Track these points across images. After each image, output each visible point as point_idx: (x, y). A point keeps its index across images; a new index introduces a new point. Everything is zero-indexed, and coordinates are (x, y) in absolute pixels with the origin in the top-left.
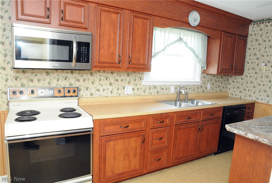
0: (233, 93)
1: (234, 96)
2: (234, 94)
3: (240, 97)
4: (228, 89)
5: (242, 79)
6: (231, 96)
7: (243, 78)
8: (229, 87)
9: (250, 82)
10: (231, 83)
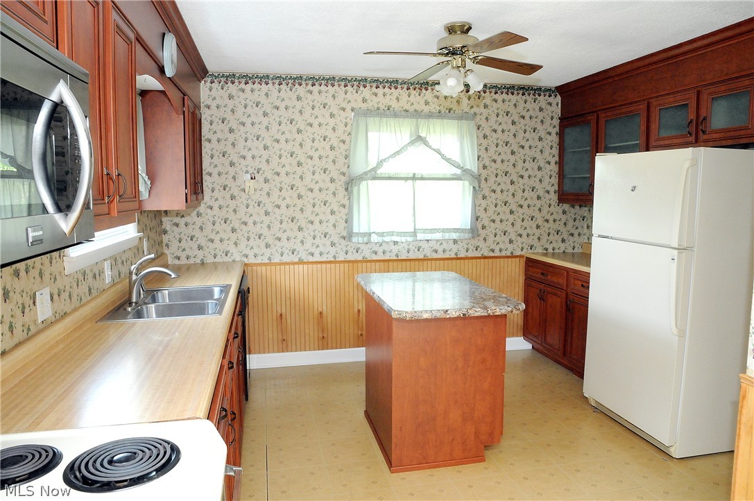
0: (179, 253)
1: (183, 261)
2: (183, 256)
3: (202, 260)
4: (164, 244)
5: (199, 215)
6: (177, 262)
7: (201, 211)
8: (165, 241)
9: (222, 219)
10: (168, 229)
